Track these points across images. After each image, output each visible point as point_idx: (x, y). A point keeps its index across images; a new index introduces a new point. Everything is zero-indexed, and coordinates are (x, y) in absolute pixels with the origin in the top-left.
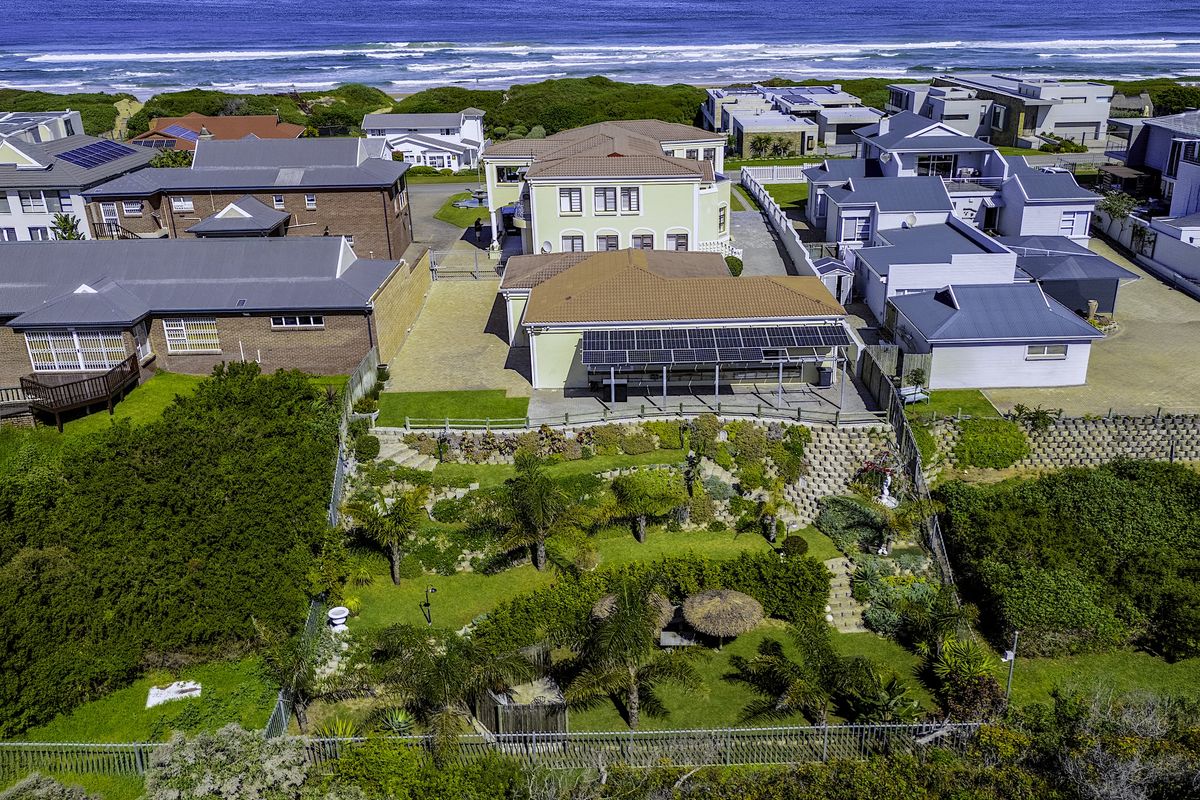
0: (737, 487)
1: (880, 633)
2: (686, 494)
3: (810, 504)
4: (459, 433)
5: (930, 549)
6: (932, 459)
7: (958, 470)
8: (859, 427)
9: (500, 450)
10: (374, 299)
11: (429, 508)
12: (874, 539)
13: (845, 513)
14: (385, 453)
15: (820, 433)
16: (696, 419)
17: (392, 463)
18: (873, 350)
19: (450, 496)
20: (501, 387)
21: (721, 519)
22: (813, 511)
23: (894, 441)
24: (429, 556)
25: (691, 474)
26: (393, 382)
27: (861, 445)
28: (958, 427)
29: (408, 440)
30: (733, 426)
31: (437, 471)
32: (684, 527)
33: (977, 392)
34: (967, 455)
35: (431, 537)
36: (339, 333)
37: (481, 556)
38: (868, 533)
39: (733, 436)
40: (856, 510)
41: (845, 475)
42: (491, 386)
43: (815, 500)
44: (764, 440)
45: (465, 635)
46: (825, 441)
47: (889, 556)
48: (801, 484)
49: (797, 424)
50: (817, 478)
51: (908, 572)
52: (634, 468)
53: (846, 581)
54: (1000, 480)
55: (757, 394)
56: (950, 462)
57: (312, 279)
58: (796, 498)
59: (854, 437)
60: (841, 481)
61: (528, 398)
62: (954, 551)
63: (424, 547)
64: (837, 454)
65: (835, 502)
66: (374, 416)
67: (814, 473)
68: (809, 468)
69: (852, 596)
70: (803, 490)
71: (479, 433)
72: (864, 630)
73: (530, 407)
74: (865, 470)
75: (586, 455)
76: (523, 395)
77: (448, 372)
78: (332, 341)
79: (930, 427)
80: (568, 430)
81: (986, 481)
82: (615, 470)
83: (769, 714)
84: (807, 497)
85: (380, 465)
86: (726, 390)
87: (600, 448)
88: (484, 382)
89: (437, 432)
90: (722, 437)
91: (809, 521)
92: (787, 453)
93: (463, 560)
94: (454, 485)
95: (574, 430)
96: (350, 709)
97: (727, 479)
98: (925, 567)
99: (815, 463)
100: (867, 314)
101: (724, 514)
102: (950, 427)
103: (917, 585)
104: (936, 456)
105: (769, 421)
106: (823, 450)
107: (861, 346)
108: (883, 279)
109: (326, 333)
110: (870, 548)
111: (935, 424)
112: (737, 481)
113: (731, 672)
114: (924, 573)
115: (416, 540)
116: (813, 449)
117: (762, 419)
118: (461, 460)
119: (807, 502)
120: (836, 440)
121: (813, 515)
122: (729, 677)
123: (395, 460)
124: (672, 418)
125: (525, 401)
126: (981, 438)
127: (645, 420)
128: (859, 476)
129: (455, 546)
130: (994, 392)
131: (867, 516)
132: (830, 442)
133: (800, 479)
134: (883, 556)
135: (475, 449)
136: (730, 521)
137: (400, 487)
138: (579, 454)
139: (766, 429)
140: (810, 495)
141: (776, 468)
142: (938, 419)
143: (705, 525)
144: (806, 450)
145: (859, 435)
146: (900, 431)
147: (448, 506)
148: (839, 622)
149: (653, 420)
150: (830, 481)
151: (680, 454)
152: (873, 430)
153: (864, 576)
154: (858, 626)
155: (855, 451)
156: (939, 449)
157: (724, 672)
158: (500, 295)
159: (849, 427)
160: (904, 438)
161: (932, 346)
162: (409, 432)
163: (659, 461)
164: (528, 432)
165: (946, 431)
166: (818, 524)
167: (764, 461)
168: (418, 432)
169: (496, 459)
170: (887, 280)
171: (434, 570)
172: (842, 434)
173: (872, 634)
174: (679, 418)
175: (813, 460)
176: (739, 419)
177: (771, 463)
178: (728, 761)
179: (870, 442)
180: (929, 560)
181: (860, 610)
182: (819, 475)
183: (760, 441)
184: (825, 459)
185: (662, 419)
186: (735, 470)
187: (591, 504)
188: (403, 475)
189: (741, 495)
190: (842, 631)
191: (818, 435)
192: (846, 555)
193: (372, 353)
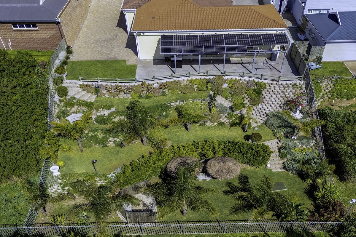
0: (231, 108)
1: (290, 172)
2: (209, 111)
3: (263, 115)
4: (104, 84)
5: (315, 136)
6: (319, 96)
7: (330, 100)
8: (289, 83)
9: (124, 92)
10: (60, 16)
11: (94, 117)
12: (291, 132)
13: (279, 121)
14: (71, 94)
15: (271, 85)
16: (214, 78)
17: (75, 98)
18: (297, 43)
19: (103, 113)
20: (124, 58)
21: (223, 121)
22: (264, 118)
23: (304, 89)
24: (95, 139)
25: (211, 103)
26: (74, 55)
27: (289, 91)
28: (333, 82)
29: (81, 86)
30: (231, 81)
31: (96, 101)
32: (207, 124)
33: (342, 63)
34: (335, 94)
35: (95, 132)
36: (45, 32)
37: (118, 140)
38: (288, 130)
39: (230, 85)
40: (284, 120)
41: (280, 103)
42: (119, 58)
43: (265, 113)
44: (245, 87)
45: (112, 176)
46: (273, 89)
47: (296, 140)
48: (260, 106)
49: (260, 81)
50: (267, 104)
51: (304, 146)
52: (185, 101)
53: (277, 150)
54: (348, 105)
55: (242, 64)
56: (327, 96)
57: (29, 5)
58: (257, 112)
59: (286, 87)
60: (278, 106)
61: (137, 65)
62: (326, 139)
63: (92, 136)
64: (277, 94)
65: (275, 115)
66: (64, 75)
67: (266, 102)
68: (264, 100)
69: (279, 156)
70: (260, 109)
71: (113, 84)
72: (283, 170)
73: (138, 70)
74: (289, 101)
75: (164, 94)
76: (134, 63)
77: (99, 49)
78: (43, 36)
79: (321, 82)
80: (155, 83)
81: (342, 105)
82: (177, 102)
83: (242, 210)
84: (262, 112)
85: (69, 99)
86: (228, 62)
87: (170, 91)
88: (116, 55)
89: (94, 83)
90: (225, 86)
91: (262, 122)
92: (255, 93)
93: (110, 141)
94: (104, 108)
95: (158, 83)
96: (64, 204)
97: (227, 104)
98: (312, 145)
99: (267, 98)
100: (293, 19)
101: (225, 119)
102: (330, 82)
103: (308, 153)
104: (321, 94)
105: (247, 79)
106: (271, 93)
107: (292, 41)
108: (303, 5)
109: (40, 32)
110: (288, 135)
111: (323, 81)
112: (231, 104)
113: (227, 190)
114: (311, 147)
115: (88, 133)
116: (267, 92)
117: (244, 78)
118: (107, 96)
119: (262, 114)
120: (277, 88)
121: (264, 119)
122: (226, 192)
123: (76, 96)
124: (203, 77)
125: (135, 67)
126: (343, 87)
127: (190, 78)
128: (287, 103)
129: (106, 136)
130: (350, 63)
131: (289, 123)
132: (275, 89)
133: (260, 105)
134: (294, 140)
135: (112, 92)
136: (227, 122)
137: (79, 109)
138: (160, 94)
139: (246, 83)
140: (263, 111)
141: (249, 99)
142: (325, 78)
143: (217, 123)
144: (263, 92)
145: (288, 87)
146: (307, 85)
147: (101, 118)
148: (273, 167)
149: (194, 78)
150: (273, 106)
151: (206, 94)
152: (295, 84)
153: (285, 148)
154: (281, 168)
155: (286, 93)
156: (323, 91)
157: (224, 189)
158: (122, 12)
159: (284, 83)
160: (309, 88)
161: (325, 43)
162: (81, 83)
163: (196, 97)
164: (136, 84)
165: (327, 83)
166: (266, 123)
167: (244, 96)
168: (86, 83)
169: (122, 96)
170: (305, 5)
171: (97, 145)
172: (281, 86)
173: (286, 172)
174: (206, 77)
175: (266, 97)
176: (234, 78)
177: (247, 97)
178: (225, 232)
179: (293, 89)
180: (314, 141)
181: (282, 162)
182: (268, 103)
183: (243, 88)
184: (272, 96)
185: (198, 78)
186: (230, 99)
187: (166, 116)
188: (80, 103)
189: (233, 111)
190: (274, 170)
191: (269, 86)
192: (277, 138)
193: (63, 42)
